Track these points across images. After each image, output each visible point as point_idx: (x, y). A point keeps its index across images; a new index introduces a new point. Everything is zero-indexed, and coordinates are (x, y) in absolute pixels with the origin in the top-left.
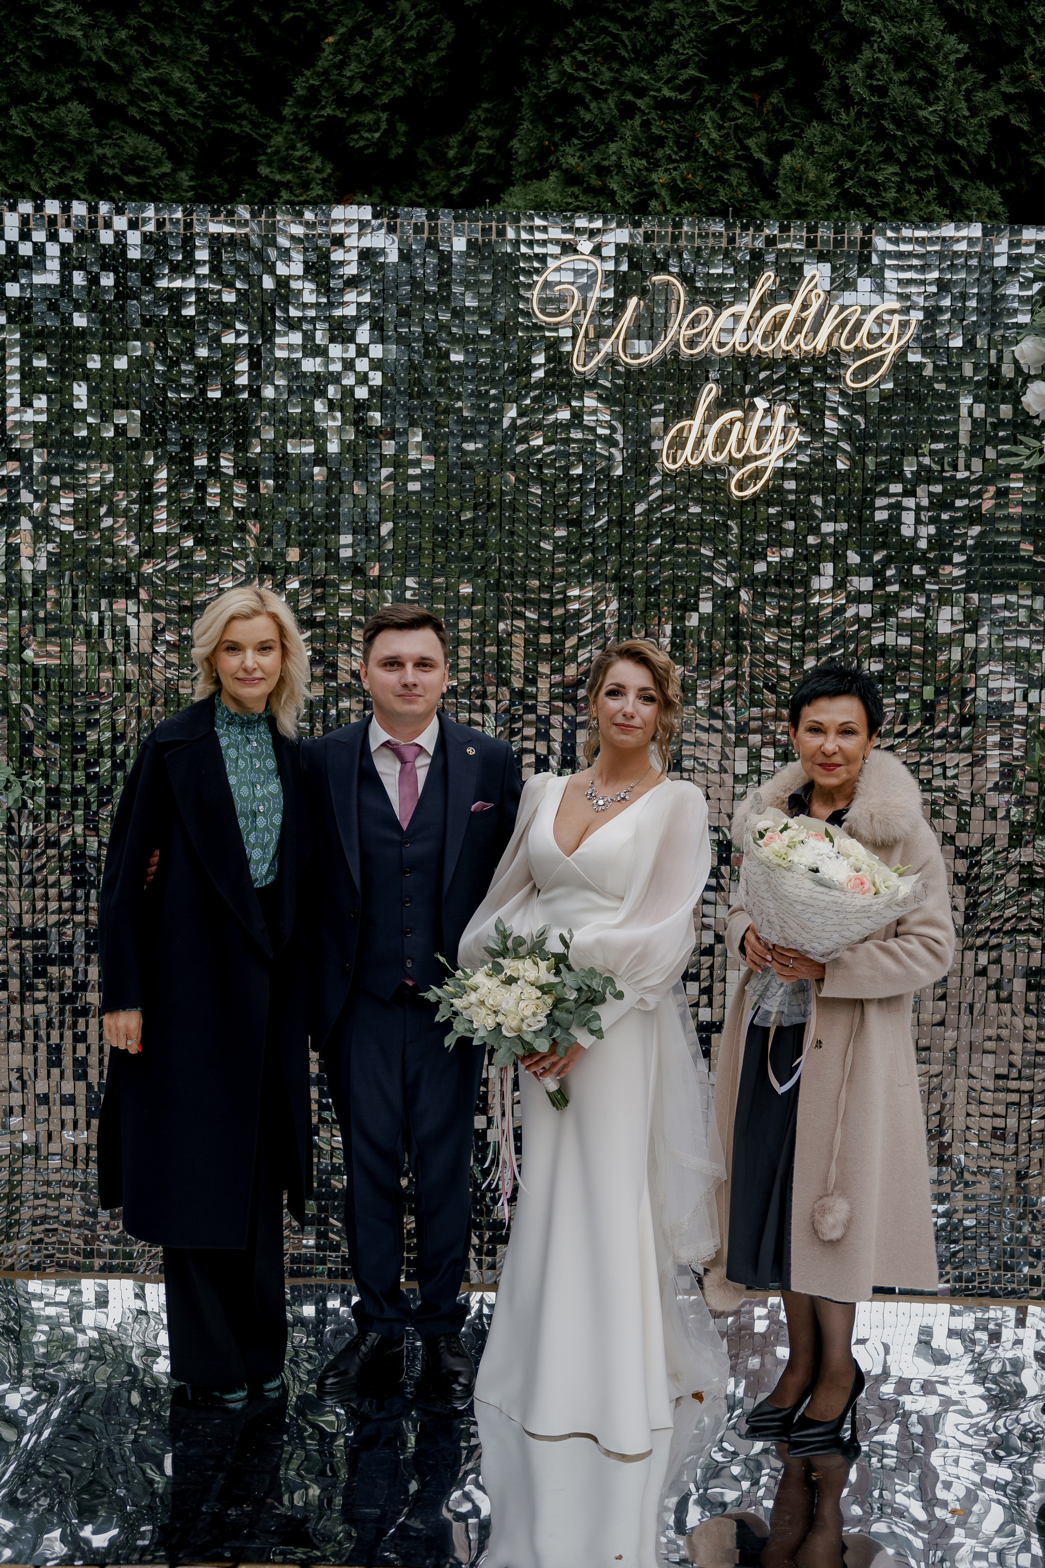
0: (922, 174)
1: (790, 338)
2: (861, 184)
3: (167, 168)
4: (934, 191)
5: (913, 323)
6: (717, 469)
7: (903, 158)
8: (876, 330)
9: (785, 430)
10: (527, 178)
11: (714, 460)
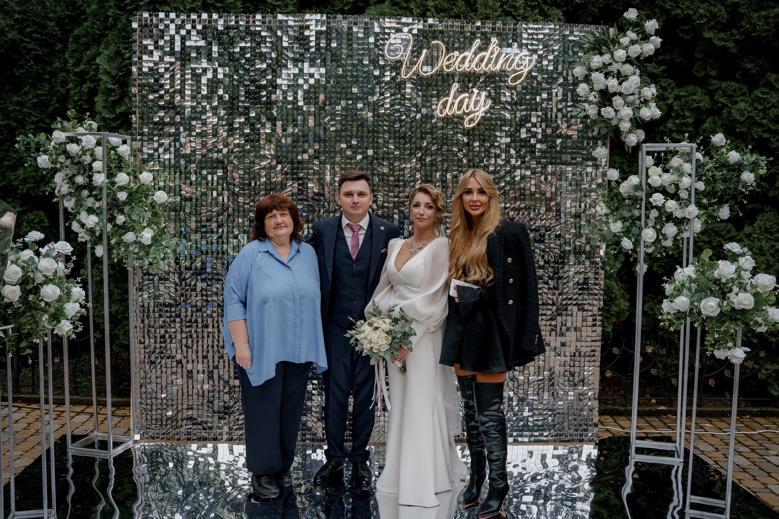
0: (533, 4)
1: (486, 65)
2: (510, 7)
4: (537, 10)
5: (534, 60)
6: (458, 117)
8: (520, 63)
9: (485, 101)
10: (376, 3)
11: (458, 113)
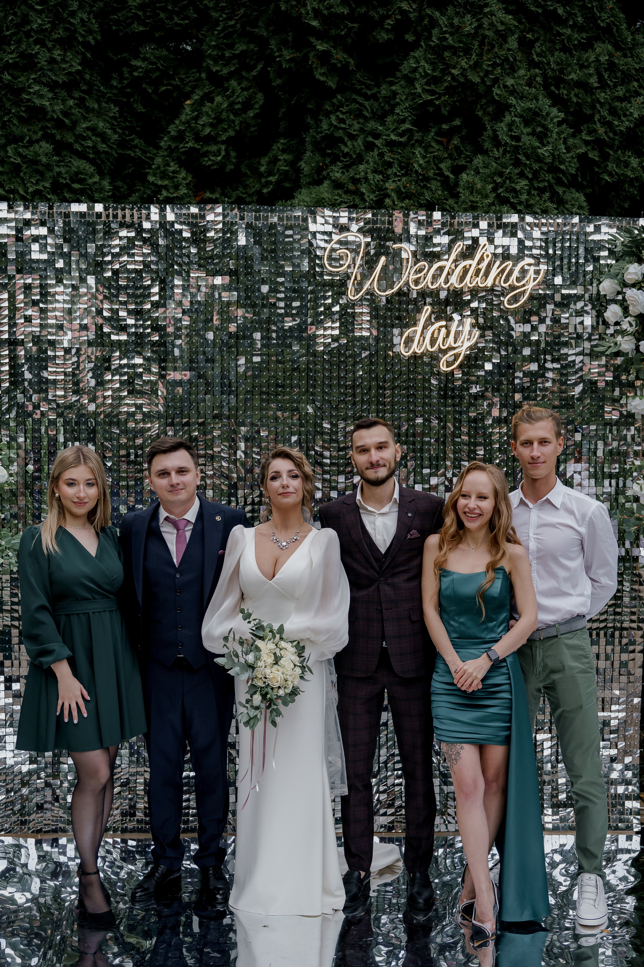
0: (541, 185)
1: (473, 280)
2: (507, 190)
3: (96, 179)
4: (548, 194)
5: (542, 271)
6: (432, 356)
7: (530, 176)
8: (522, 275)
9: (470, 332)
10: (309, 184)
11: (430, 350)
